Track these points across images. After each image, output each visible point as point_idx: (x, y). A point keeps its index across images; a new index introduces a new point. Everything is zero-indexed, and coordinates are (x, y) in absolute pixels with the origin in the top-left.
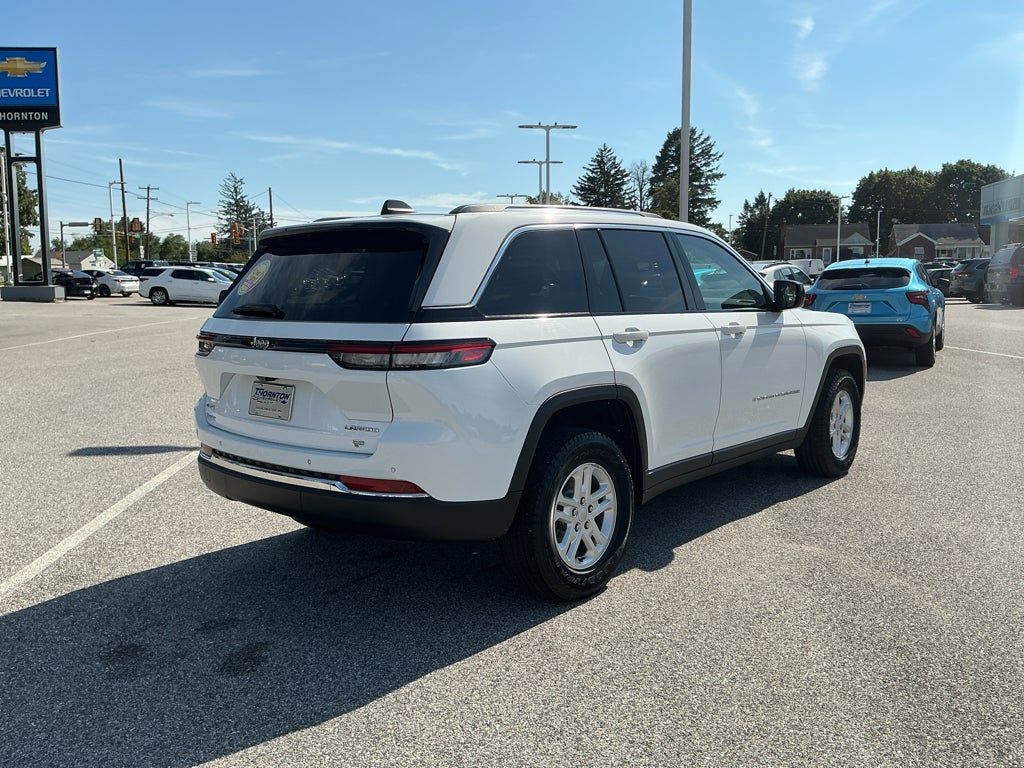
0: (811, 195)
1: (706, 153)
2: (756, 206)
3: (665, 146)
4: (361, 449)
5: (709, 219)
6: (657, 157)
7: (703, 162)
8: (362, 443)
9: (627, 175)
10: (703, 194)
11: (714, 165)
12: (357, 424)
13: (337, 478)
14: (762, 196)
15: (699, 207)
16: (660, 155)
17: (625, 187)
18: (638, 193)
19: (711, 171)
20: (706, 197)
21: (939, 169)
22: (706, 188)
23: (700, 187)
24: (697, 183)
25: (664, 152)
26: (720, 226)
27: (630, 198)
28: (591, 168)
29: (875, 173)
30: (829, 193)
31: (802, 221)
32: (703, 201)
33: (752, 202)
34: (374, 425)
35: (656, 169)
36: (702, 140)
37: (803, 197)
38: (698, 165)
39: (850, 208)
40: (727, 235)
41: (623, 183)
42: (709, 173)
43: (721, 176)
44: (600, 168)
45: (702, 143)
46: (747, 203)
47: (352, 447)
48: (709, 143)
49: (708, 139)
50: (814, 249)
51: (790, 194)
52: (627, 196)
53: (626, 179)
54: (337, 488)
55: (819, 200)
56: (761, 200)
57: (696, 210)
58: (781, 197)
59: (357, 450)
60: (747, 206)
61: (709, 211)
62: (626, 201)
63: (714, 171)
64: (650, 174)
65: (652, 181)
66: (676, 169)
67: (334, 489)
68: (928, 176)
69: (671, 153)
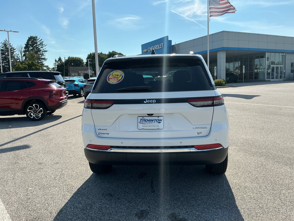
0: (75, 58)
1: (41, 44)
2: (59, 61)
3: (28, 41)
4: (200, 135)
5: (44, 64)
6: (25, 44)
7: (41, 47)
8: (201, 133)
9: (15, 49)
10: (41, 56)
11: (44, 48)
12: (197, 126)
13: (192, 147)
14: (60, 58)
15: (41, 60)
16: (26, 44)
17: (14, 53)
18: (20, 55)
19: (44, 49)
20: (43, 57)
21: (108, 53)
22: (42, 55)
23: (41, 54)
24: (39, 53)
25: (28, 43)
26: (48, 66)
27: (17, 57)
28: (2, 46)
29: (91, 53)
30: (80, 58)
31: (73, 66)
32: (42, 58)
33: (57, 60)
34: (204, 126)
35: (25, 48)
36: (40, 40)
37: (73, 59)
38: (39, 47)
39: (86, 63)
40: (50, 69)
41: (14, 52)
42: (43, 50)
43: (47, 51)
44: (5, 47)
45: (40, 41)
46: (56, 60)
47: (197, 135)
48: (42, 41)
49: (41, 40)
50: (78, 74)
51: (69, 58)
52: (16, 56)
53: (15, 51)
54: (193, 150)
55: (77, 60)
56: (60, 59)
57: (40, 61)
58: (67, 58)
59: (199, 135)
60: (56, 61)
61: (44, 62)
62: (15, 58)
63: (45, 50)
64: (23, 49)
65: (24, 51)
66: (32, 48)
67: (191, 151)
68: (105, 55)
69: (30, 43)
